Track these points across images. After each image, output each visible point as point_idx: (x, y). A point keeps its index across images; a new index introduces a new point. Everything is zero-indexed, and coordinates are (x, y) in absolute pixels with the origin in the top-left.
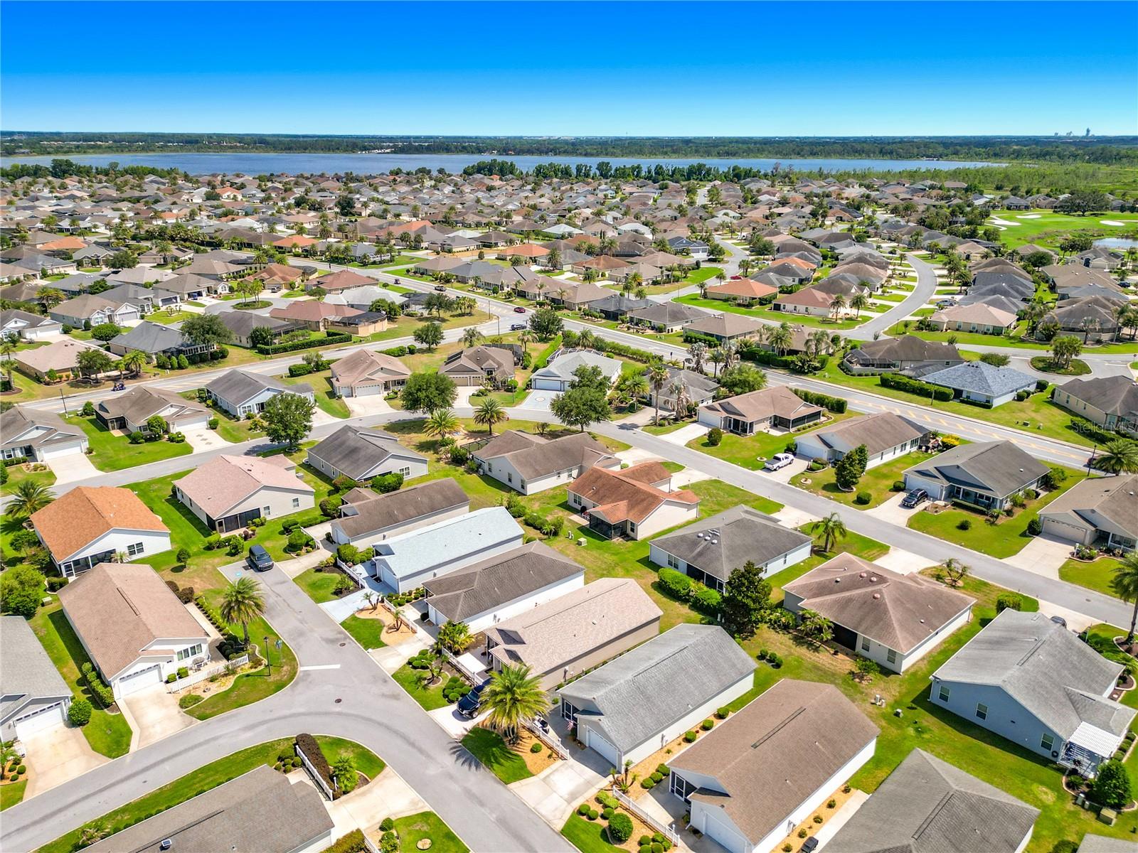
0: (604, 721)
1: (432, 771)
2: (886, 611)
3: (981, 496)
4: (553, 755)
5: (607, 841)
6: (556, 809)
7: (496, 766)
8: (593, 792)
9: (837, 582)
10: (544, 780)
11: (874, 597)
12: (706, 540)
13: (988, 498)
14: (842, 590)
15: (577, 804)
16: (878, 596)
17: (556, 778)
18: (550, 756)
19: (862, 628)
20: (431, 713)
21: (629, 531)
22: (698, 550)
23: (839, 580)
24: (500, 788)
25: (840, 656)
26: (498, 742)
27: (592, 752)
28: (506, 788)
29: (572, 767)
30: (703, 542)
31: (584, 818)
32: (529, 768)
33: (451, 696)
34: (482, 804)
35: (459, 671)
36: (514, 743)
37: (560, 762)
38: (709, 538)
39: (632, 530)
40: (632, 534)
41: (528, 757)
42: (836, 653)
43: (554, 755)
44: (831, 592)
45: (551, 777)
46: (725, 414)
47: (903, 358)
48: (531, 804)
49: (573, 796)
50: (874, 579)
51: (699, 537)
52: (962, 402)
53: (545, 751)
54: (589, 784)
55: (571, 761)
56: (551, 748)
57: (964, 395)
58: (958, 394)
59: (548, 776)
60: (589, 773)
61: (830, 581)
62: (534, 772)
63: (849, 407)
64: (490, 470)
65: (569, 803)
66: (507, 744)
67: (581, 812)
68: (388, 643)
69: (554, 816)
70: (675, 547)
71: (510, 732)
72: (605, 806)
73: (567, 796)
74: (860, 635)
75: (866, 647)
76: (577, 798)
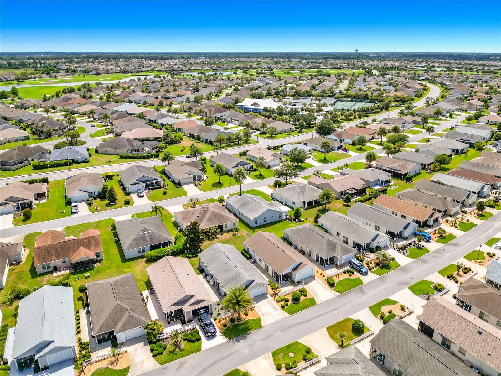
1: (246, 351)
2: (221, 214)
3: (153, 183)
4: (252, 309)
5: (298, 303)
6: (279, 314)
7: (250, 328)
8: (275, 303)
9: (198, 217)
10: (263, 315)
12: (146, 234)
13: (156, 183)
14: (203, 218)
15: (279, 308)
16: (214, 212)
17: (263, 311)
18: (252, 311)
19: (223, 222)
20: (203, 349)
22: (148, 239)
24: (262, 330)
25: (224, 235)
26: (235, 326)
28: (264, 327)
29: (259, 306)
31: (286, 307)
32: (255, 318)
34: (272, 335)
36: (240, 320)
37: (255, 309)
38: (146, 232)
39: (98, 256)
40: (99, 259)
41: (248, 318)
42: (222, 235)
46: (15, 204)
47: (26, 156)
48: (275, 321)
50: (205, 209)
51: (142, 234)
52: (76, 163)
53: (249, 312)
54: (270, 303)
55: (256, 305)
57: (75, 161)
58: (73, 160)
59: (261, 313)
60: (264, 301)
61: (196, 218)
62: (259, 318)
63: (49, 180)
65: (278, 310)
66: (239, 323)
67: (283, 307)
68: (127, 366)
69: (283, 315)
70: (138, 244)
71: (232, 320)
72: (282, 300)
73: (274, 310)
74: (224, 225)
75: (226, 227)
76: (276, 307)
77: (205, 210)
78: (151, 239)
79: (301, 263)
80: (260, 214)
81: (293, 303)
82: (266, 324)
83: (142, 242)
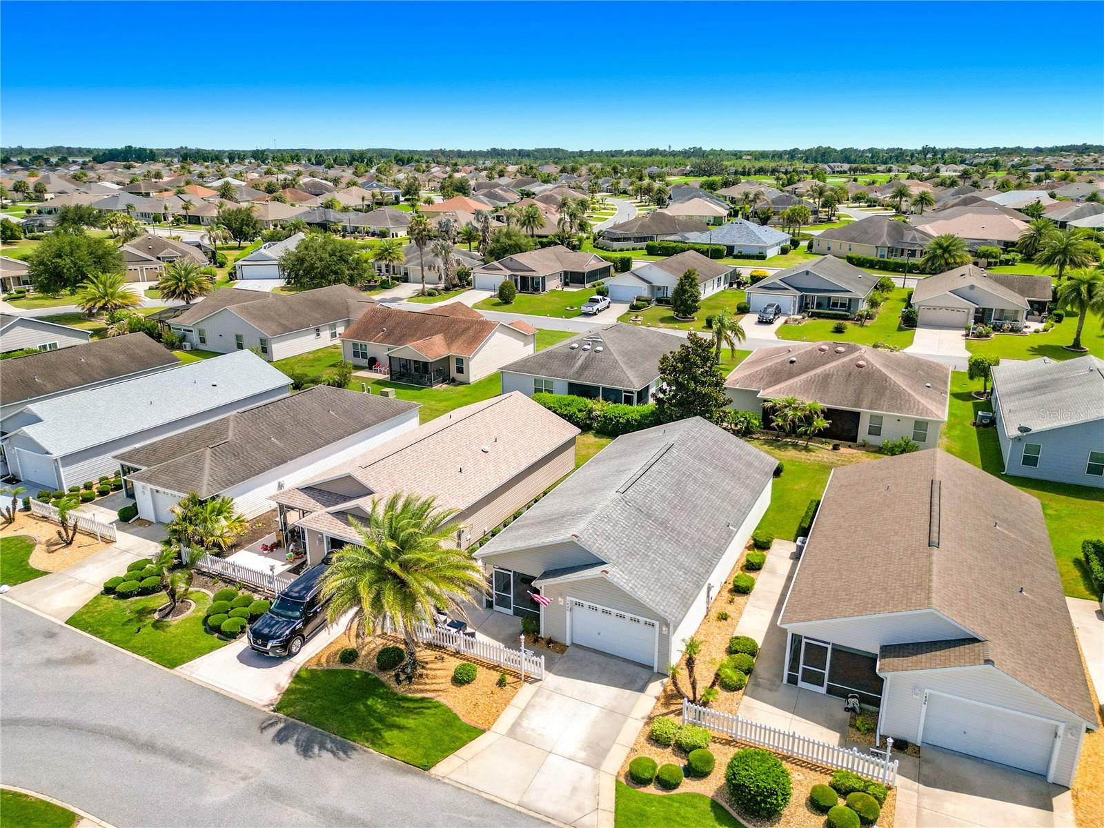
0: (616, 574)
2: (885, 378)
4: (506, 679)
6: (574, 789)
7: (388, 735)
8: (633, 730)
9: (792, 362)
10: (513, 732)
11: (859, 366)
12: (585, 350)
14: (806, 370)
15: (617, 762)
16: (861, 363)
17: (536, 722)
18: (501, 683)
19: (866, 402)
20: (184, 670)
21: (453, 373)
22: (579, 363)
23: (794, 359)
24: (412, 782)
25: (843, 450)
26: (370, 686)
27: (581, 653)
28: (430, 778)
29: (557, 691)
30: (582, 352)
31: (652, 790)
32: (464, 720)
33: (226, 625)
35: (230, 581)
36: (409, 678)
37: (526, 690)
38: (589, 347)
39: (460, 370)
40: (459, 377)
41: (455, 700)
42: (835, 448)
43: (509, 679)
44: (791, 376)
45: (525, 723)
46: (509, 273)
47: (658, 232)
48: (509, 795)
49: (596, 754)
50: (841, 349)
51: (573, 348)
52: (736, 257)
53: (485, 678)
54: (616, 716)
55: (551, 680)
56: (494, 668)
57: (736, 252)
58: (730, 249)
59: (516, 724)
60: (604, 694)
61: (782, 363)
62: (482, 727)
64: (203, 340)
65: (596, 767)
66: (393, 684)
67: (636, 778)
68: (49, 568)
69: (579, 808)
70: (542, 366)
71: (391, 659)
72: (682, 749)
73: (582, 755)
74: (866, 414)
75: (875, 431)
76: (607, 751)
77: (837, 352)
78: (585, 367)
79: (975, 640)
80: (1064, 423)
81: (715, 805)
82: (459, 777)
83: (556, 363)
